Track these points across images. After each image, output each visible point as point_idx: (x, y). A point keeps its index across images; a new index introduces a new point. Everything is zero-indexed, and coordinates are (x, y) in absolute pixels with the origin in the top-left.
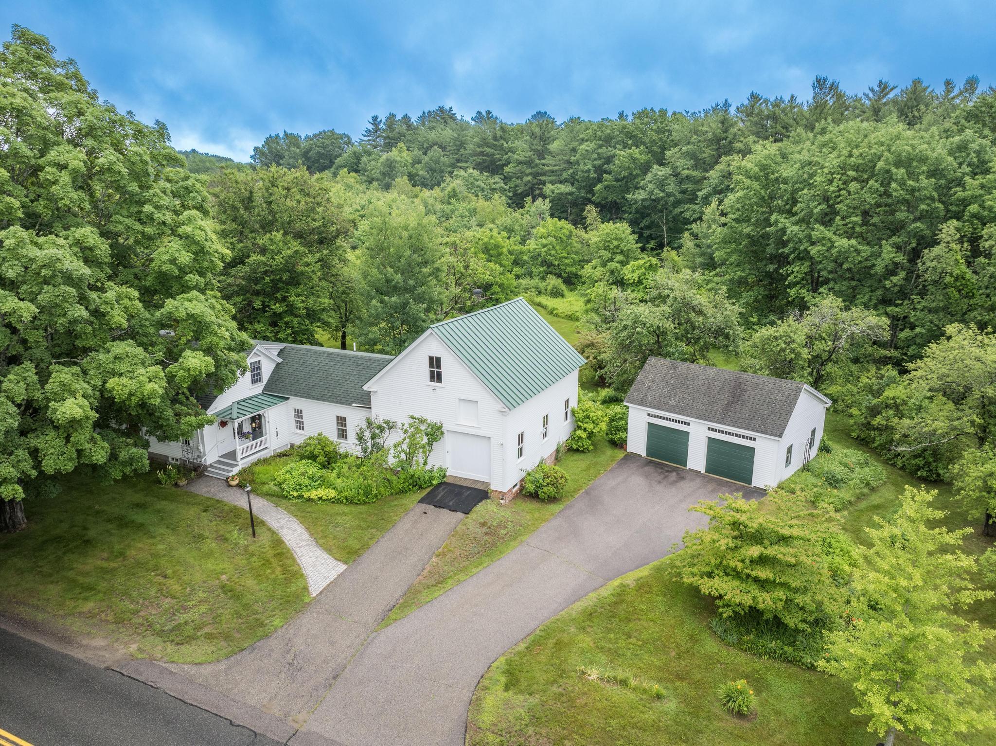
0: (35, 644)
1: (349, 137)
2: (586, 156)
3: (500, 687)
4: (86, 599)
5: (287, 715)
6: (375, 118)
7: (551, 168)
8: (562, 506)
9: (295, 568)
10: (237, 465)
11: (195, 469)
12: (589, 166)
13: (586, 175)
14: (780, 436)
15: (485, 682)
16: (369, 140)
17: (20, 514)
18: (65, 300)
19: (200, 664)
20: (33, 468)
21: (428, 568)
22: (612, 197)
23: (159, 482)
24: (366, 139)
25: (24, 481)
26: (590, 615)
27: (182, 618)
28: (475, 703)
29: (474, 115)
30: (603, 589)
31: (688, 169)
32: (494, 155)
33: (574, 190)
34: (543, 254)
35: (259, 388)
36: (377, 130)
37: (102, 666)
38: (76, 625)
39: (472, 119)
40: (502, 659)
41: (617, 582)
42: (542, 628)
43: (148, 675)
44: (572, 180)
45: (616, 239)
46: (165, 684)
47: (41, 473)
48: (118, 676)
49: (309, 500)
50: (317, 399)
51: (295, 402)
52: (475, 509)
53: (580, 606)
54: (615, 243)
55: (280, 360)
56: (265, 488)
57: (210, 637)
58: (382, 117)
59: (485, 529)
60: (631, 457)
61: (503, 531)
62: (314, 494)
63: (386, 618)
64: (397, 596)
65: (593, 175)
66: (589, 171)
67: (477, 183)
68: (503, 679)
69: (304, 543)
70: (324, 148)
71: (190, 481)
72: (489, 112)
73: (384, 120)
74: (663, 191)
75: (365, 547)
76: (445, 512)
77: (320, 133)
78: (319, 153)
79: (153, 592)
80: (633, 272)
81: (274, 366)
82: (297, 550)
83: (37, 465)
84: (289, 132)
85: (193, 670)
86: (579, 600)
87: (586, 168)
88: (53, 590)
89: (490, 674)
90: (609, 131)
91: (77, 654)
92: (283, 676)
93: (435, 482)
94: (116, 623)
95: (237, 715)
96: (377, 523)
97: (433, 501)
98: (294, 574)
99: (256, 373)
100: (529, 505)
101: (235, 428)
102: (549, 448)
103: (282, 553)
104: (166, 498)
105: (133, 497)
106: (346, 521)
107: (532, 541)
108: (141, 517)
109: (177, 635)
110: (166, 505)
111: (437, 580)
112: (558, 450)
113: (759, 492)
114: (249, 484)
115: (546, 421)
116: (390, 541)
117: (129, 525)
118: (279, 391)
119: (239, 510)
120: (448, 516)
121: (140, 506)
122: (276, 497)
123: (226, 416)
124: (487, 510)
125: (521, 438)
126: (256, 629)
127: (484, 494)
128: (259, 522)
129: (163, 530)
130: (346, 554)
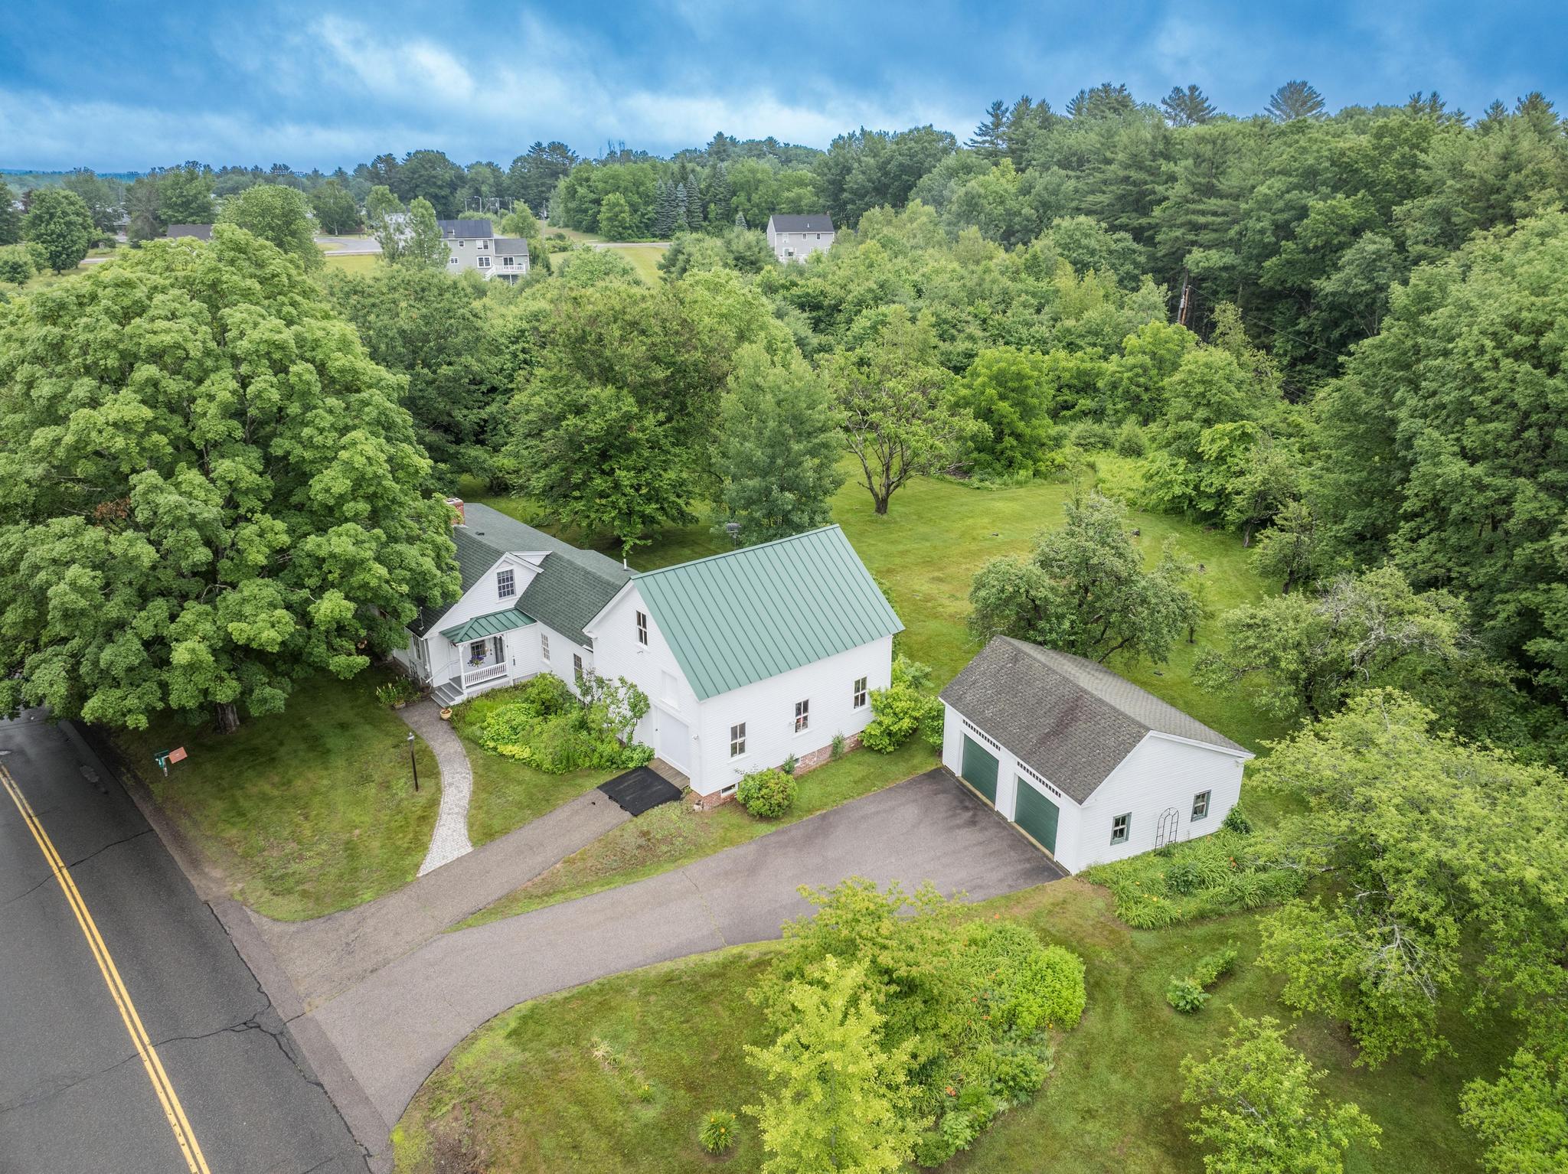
0: (172, 860)
1: (952, 137)
2: (1266, 203)
3: (504, 1033)
4: (233, 824)
5: (308, 995)
6: (998, 106)
7: (1210, 219)
8: (774, 829)
9: (425, 839)
10: (461, 693)
11: (422, 690)
12: (1265, 224)
13: (1258, 237)
14: (1080, 802)
15: (495, 1022)
16: (984, 142)
17: (231, 717)
18: (187, 543)
19: (278, 920)
20: (161, 700)
21: (545, 873)
22: (1294, 280)
23: (378, 699)
24: (979, 139)
25: (150, 711)
26: (668, 980)
27: (294, 867)
28: (468, 1041)
29: (1167, 94)
30: (712, 954)
31: (1426, 242)
32: (1146, 183)
33: (1237, 262)
34: (1125, 382)
35: (510, 602)
36: (997, 125)
37: (203, 898)
38: (211, 849)
39: (1164, 102)
40: (530, 1003)
41: (736, 950)
42: (601, 980)
43: (230, 921)
44: (1236, 245)
45: (1203, 382)
46: (237, 933)
47: (168, 707)
48: (209, 912)
49: (502, 755)
50: (557, 630)
51: (540, 627)
52: (649, 811)
53: (667, 966)
54: (1200, 388)
55: (541, 571)
56: (469, 731)
57: (305, 894)
58: (1010, 104)
59: (642, 841)
60: (940, 775)
61: (664, 848)
62: (508, 749)
63: (460, 923)
64: (490, 899)
65: (1269, 238)
66: (1262, 232)
67: (1084, 242)
68: (513, 1025)
69: (456, 810)
70: (911, 157)
71: (409, 704)
72: (1193, 89)
73: (1011, 108)
74: (1371, 280)
75: (505, 831)
76: (616, 806)
77: (911, 131)
78: (901, 164)
79: (286, 833)
80: (1213, 441)
81: (533, 576)
82: (444, 817)
83: (164, 698)
84: (867, 129)
85: (266, 923)
86: (671, 959)
87: (1259, 226)
88: (219, 806)
89: (506, 1016)
90: (1311, 161)
91: (195, 880)
92: (334, 954)
93: (631, 765)
94: (242, 857)
95: (270, 982)
96: (538, 804)
97: (613, 791)
98: (419, 845)
99: (506, 585)
100: (735, 818)
101: (464, 649)
102: (812, 743)
103: (427, 817)
104: (373, 722)
105: (346, 713)
106: (515, 792)
107: (694, 868)
108: (335, 741)
109: (279, 885)
110: (366, 731)
111: (546, 891)
112: (837, 745)
113: (1056, 872)
114: (458, 721)
115: (803, 708)
116: (533, 831)
117: (317, 749)
118: (529, 609)
119: (427, 753)
120: (614, 814)
121: (343, 726)
122: (474, 743)
123: (452, 637)
124: (663, 817)
125: (739, 731)
126: (346, 897)
127: (675, 794)
128: (434, 773)
129: (341, 762)
130: (483, 833)
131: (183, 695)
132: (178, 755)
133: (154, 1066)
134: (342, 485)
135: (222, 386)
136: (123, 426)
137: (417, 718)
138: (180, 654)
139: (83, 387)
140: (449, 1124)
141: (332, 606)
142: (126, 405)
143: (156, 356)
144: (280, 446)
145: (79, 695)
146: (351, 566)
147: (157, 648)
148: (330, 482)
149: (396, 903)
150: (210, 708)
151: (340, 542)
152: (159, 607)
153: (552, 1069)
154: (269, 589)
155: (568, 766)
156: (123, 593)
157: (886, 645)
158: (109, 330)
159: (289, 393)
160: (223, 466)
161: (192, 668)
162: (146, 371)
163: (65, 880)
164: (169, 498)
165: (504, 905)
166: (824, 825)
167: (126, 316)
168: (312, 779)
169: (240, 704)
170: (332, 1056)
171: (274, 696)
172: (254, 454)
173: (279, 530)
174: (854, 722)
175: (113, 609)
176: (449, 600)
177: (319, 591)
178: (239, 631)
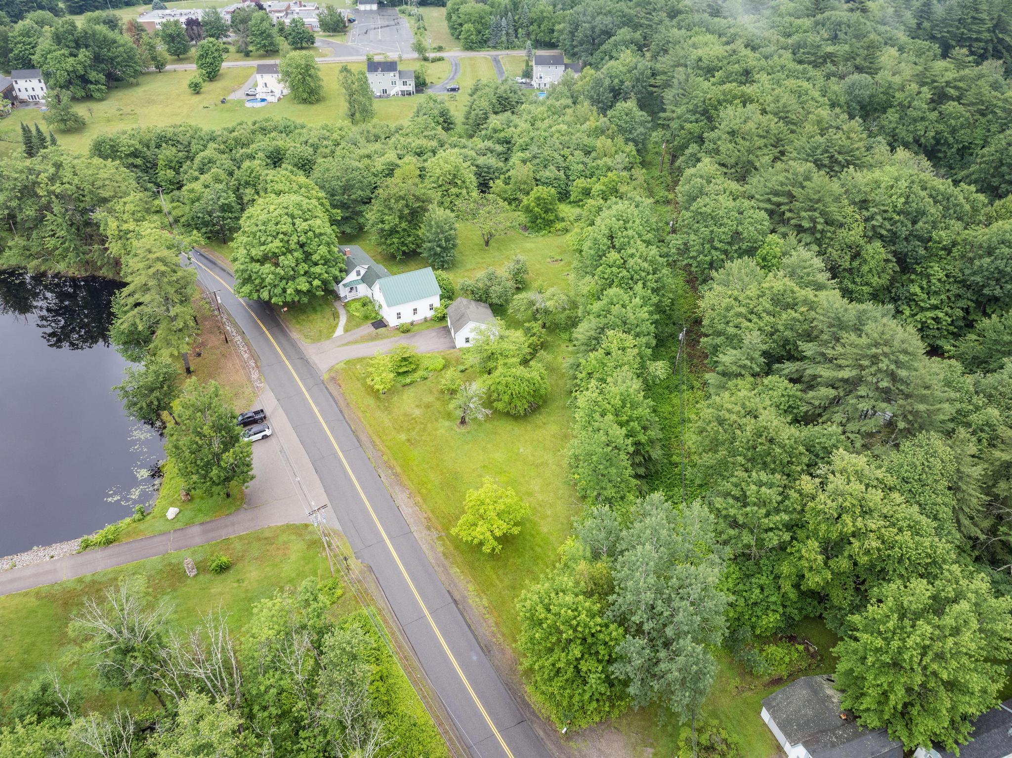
0: (286, 331)
3: (343, 363)
4: (298, 324)
5: (311, 355)
8: (405, 335)
9: (335, 330)
10: (347, 299)
11: (338, 297)
15: (342, 361)
17: (297, 303)
18: (289, 270)
19: (306, 343)
21: (357, 339)
23: (328, 299)
25: (282, 301)
27: (309, 334)
28: (338, 364)
35: (360, 277)
38: (293, 329)
40: (348, 359)
43: (298, 342)
46: (299, 345)
47: (285, 301)
48: (294, 340)
49: (353, 314)
50: (369, 285)
51: (365, 284)
52: (380, 329)
55: (367, 270)
56: (347, 308)
57: (311, 339)
59: (376, 335)
60: (446, 327)
61: (381, 336)
62: (355, 313)
63: (339, 346)
64: (345, 342)
68: (345, 362)
69: (342, 325)
71: (335, 301)
75: (351, 330)
76: (373, 327)
79: (308, 327)
81: (365, 271)
82: (339, 326)
83: (285, 299)
85: (304, 343)
88: (294, 321)
89: (344, 360)
91: (291, 335)
92: (316, 349)
93: (378, 319)
94: (299, 331)
95: (305, 352)
96: (358, 325)
97: (373, 324)
98: (334, 332)
99: (358, 273)
100: (397, 332)
101: (348, 289)
102: (419, 317)
103: (336, 326)
104: (326, 304)
105: (321, 302)
106: (354, 323)
107: (386, 341)
108: (318, 308)
109: (307, 337)
110: (325, 306)
111: (356, 342)
112: (425, 318)
113: (454, 347)
114: (346, 306)
115: (415, 310)
116: (357, 330)
117: (315, 310)
118: (363, 280)
119: (337, 313)
120: (372, 329)
121: (320, 305)
122: (348, 311)
123: (344, 285)
124: (382, 330)
125: (399, 314)
126: (319, 340)
127: (385, 326)
128: (338, 317)
129: (319, 313)
130: (346, 330)
131: (289, 299)
132: (286, 309)
133: (287, 362)
134: (318, 258)
135: (294, 238)
136: (277, 247)
137: (337, 304)
138: (289, 292)
139: (270, 239)
140: (333, 374)
141: (316, 283)
142: (277, 243)
143: (283, 233)
144: (306, 249)
145: (270, 298)
146: (320, 275)
147: (284, 290)
148: (315, 257)
149: (328, 342)
150: (293, 301)
151: (317, 270)
152: (284, 282)
153: (350, 369)
154: (303, 279)
155: (366, 318)
156: (278, 279)
157: (438, 298)
158: (274, 228)
159: (307, 238)
160: (296, 254)
161: (290, 294)
162: (281, 236)
163: (267, 332)
164: (286, 262)
165: (348, 344)
166: (414, 336)
167: (277, 224)
168: (313, 317)
169: (299, 301)
170: (315, 364)
171: (305, 300)
172: (301, 250)
173: (306, 267)
174: (430, 314)
175: (276, 283)
176: (343, 279)
177: (314, 279)
178: (299, 287)
